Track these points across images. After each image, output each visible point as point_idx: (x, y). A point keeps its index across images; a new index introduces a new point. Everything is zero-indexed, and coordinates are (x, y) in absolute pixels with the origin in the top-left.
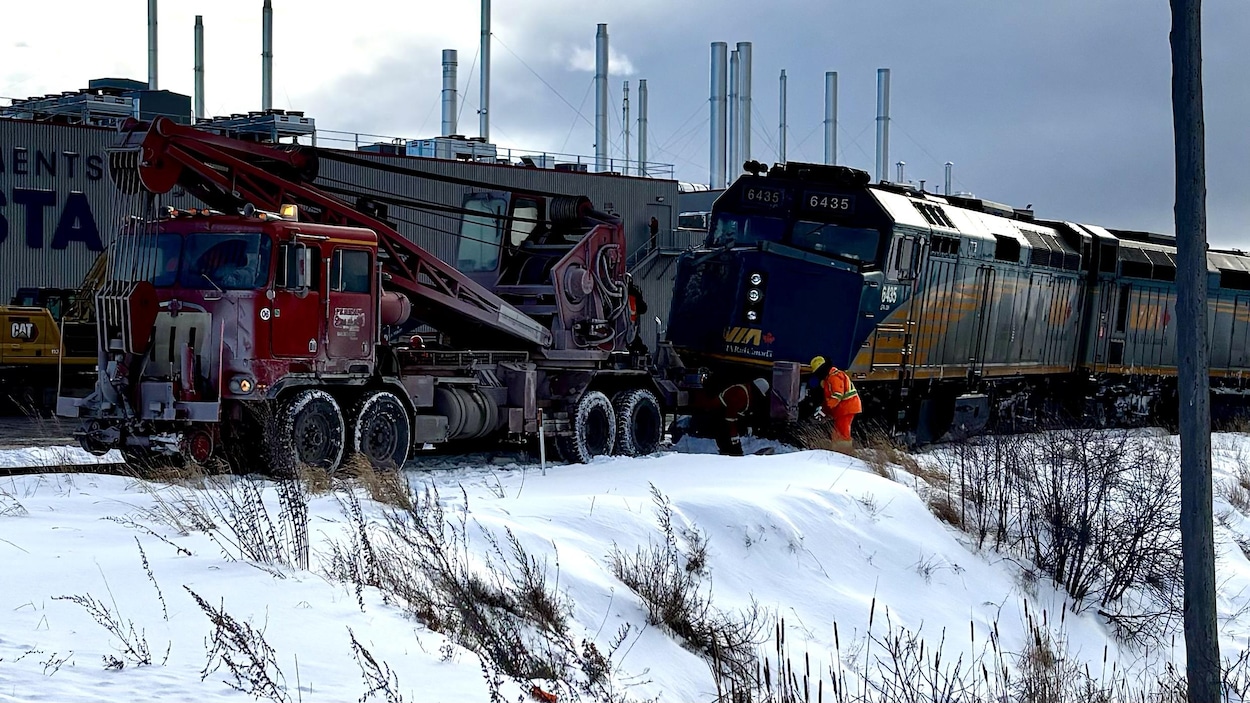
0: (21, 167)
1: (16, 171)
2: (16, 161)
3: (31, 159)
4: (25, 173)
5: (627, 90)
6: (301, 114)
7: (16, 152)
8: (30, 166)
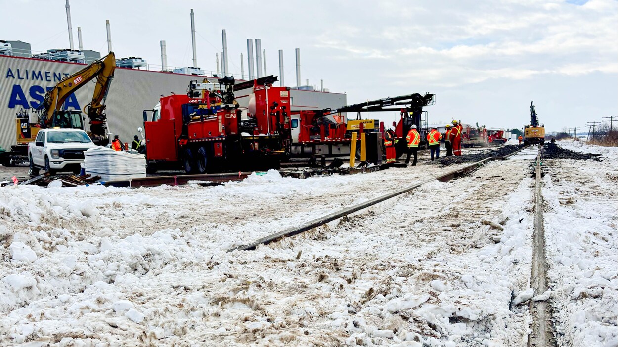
0: (48, 79)
1: (47, 80)
2: (47, 76)
3: (51, 75)
4: (50, 81)
5: (217, 56)
6: (141, 59)
7: (46, 73)
8: (52, 78)
